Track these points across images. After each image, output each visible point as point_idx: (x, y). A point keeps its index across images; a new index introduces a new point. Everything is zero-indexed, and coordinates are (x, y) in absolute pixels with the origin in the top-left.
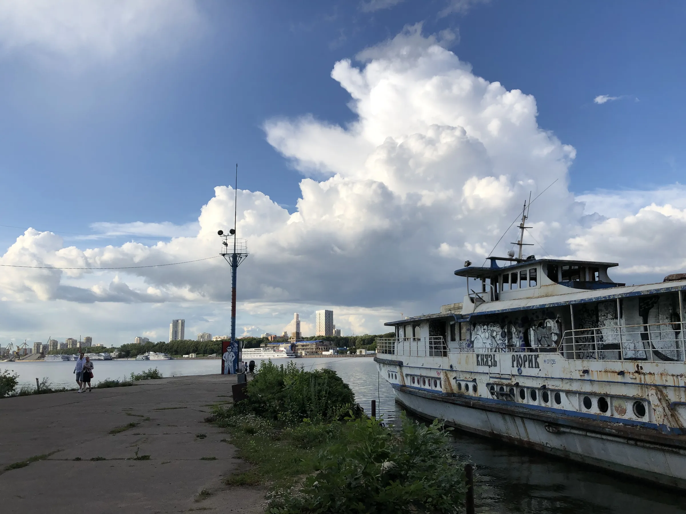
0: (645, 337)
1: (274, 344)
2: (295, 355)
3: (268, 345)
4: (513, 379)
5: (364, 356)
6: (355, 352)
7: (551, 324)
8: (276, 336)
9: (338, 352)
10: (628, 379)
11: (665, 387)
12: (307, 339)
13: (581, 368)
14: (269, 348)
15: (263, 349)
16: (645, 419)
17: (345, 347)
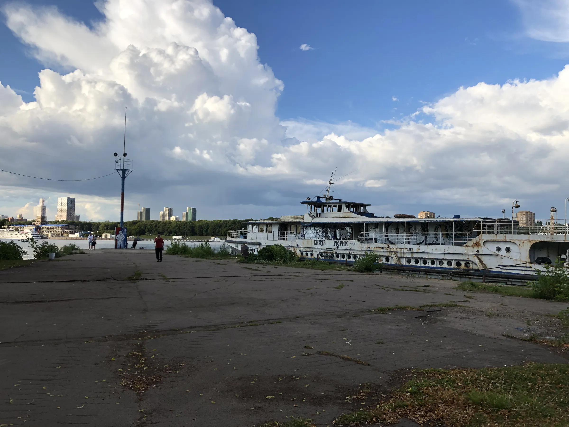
0: (386, 236)
1: (17, 226)
2: (41, 237)
3: (10, 227)
4: (334, 250)
5: (109, 239)
6: (101, 236)
7: (348, 228)
8: (13, 218)
9: (83, 235)
10: (385, 250)
11: (397, 252)
12: (51, 223)
13: (366, 246)
14: (13, 229)
15: (7, 230)
16: (389, 263)
17: (89, 231)
